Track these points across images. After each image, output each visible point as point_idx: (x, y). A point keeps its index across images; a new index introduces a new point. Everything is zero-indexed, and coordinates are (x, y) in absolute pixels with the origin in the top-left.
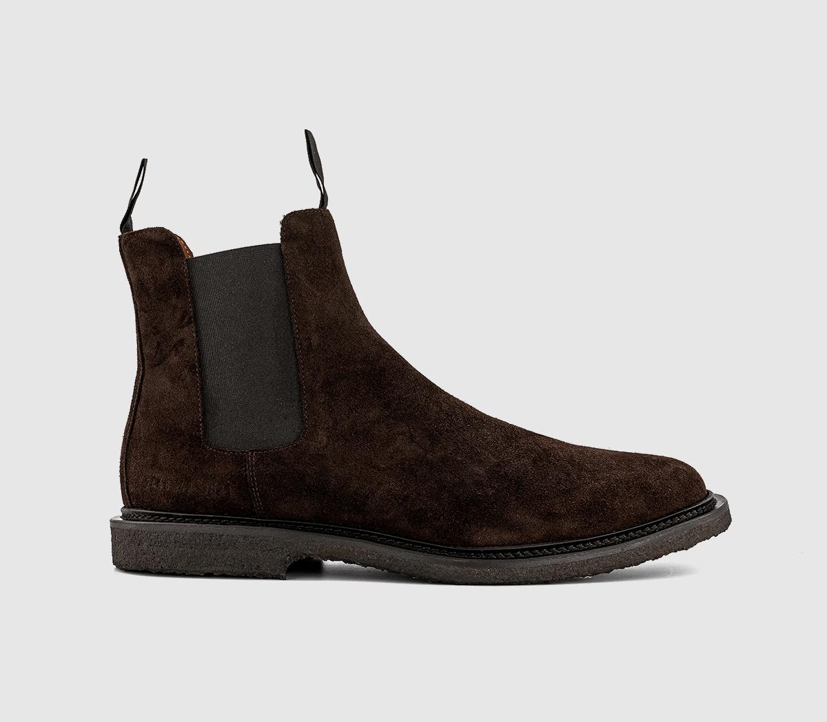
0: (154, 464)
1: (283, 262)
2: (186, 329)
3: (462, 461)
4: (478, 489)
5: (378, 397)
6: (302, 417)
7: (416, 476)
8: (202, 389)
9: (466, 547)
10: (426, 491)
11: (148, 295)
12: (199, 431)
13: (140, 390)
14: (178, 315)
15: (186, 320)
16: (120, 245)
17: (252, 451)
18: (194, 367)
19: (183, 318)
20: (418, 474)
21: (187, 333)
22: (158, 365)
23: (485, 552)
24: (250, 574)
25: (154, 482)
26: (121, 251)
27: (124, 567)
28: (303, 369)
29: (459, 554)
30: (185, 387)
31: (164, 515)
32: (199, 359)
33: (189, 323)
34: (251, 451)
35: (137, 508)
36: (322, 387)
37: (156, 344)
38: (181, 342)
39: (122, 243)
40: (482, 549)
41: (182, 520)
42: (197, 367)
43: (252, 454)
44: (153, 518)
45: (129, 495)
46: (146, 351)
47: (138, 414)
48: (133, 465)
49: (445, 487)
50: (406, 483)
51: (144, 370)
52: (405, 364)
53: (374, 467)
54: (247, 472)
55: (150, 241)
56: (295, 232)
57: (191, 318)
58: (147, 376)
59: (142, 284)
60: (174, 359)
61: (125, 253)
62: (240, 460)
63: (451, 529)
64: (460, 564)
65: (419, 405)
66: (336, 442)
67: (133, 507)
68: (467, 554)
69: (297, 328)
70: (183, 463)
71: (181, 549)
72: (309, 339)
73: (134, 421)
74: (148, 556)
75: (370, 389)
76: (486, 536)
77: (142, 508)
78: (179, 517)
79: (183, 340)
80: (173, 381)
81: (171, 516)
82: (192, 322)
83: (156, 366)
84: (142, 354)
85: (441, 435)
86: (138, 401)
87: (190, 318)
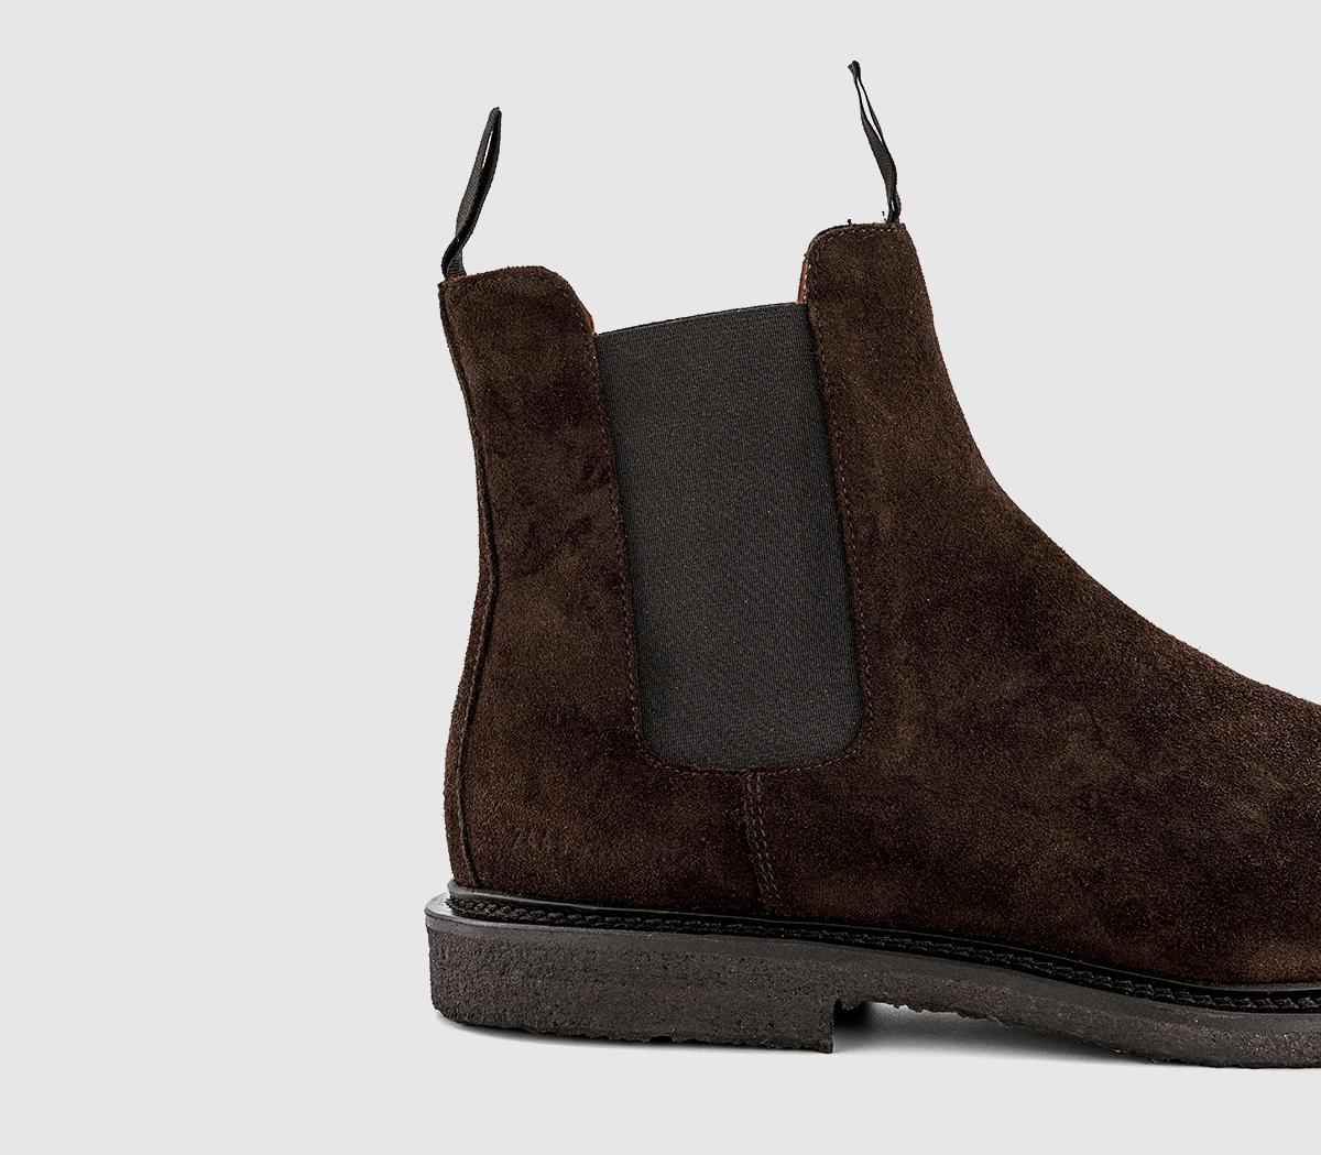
0: (531, 796)
1: (815, 347)
2: (596, 495)
3: (1211, 790)
4: (1254, 855)
5: (1023, 646)
6: (860, 694)
7: (1115, 826)
8: (635, 629)
9: (1232, 983)
10: (1141, 860)
11: (510, 418)
12: (629, 722)
13: (489, 626)
14: (577, 464)
15: (595, 476)
16: (442, 304)
17: (755, 771)
18: (616, 580)
19: (587, 473)
20: (1121, 819)
21: (598, 502)
22: (533, 572)
23: (1275, 996)
24: (752, 1040)
25: (532, 835)
26: (445, 317)
27: (466, 1019)
28: (861, 587)
29: (1219, 1001)
30: (597, 625)
31: (556, 909)
32: (629, 563)
33: (603, 480)
34: (751, 770)
35: (490, 888)
36: (903, 625)
37: (526, 528)
38: (586, 523)
39: (448, 300)
40: (1268, 990)
41: (595, 921)
42: (622, 579)
43: (754, 777)
44: (532, 915)
45: (471, 861)
46: (504, 540)
47: (487, 680)
48: (479, 792)
49: (1181, 852)
50: (1096, 842)
51: (497, 581)
52: (1073, 568)
53: (1025, 806)
54: (746, 818)
55: (513, 298)
56: (839, 278)
57: (607, 471)
58: (506, 596)
59: (494, 393)
60: (568, 562)
61: (454, 324)
62: (727, 788)
63: (1200, 944)
64: (1219, 1024)
65: (1108, 661)
66: (936, 748)
67: (481, 887)
68: (1237, 1003)
69: (847, 496)
70: (598, 795)
71: (599, 986)
72: (873, 519)
73: (476, 695)
74: (523, 999)
75: (1004, 629)
76: (1276, 959)
77: (504, 890)
78: (590, 913)
79: (587, 519)
80: (568, 610)
81: (573, 911)
82: (608, 481)
83: (525, 574)
84: (493, 548)
85: (1162, 729)
86: (485, 650)
87: (605, 473)
